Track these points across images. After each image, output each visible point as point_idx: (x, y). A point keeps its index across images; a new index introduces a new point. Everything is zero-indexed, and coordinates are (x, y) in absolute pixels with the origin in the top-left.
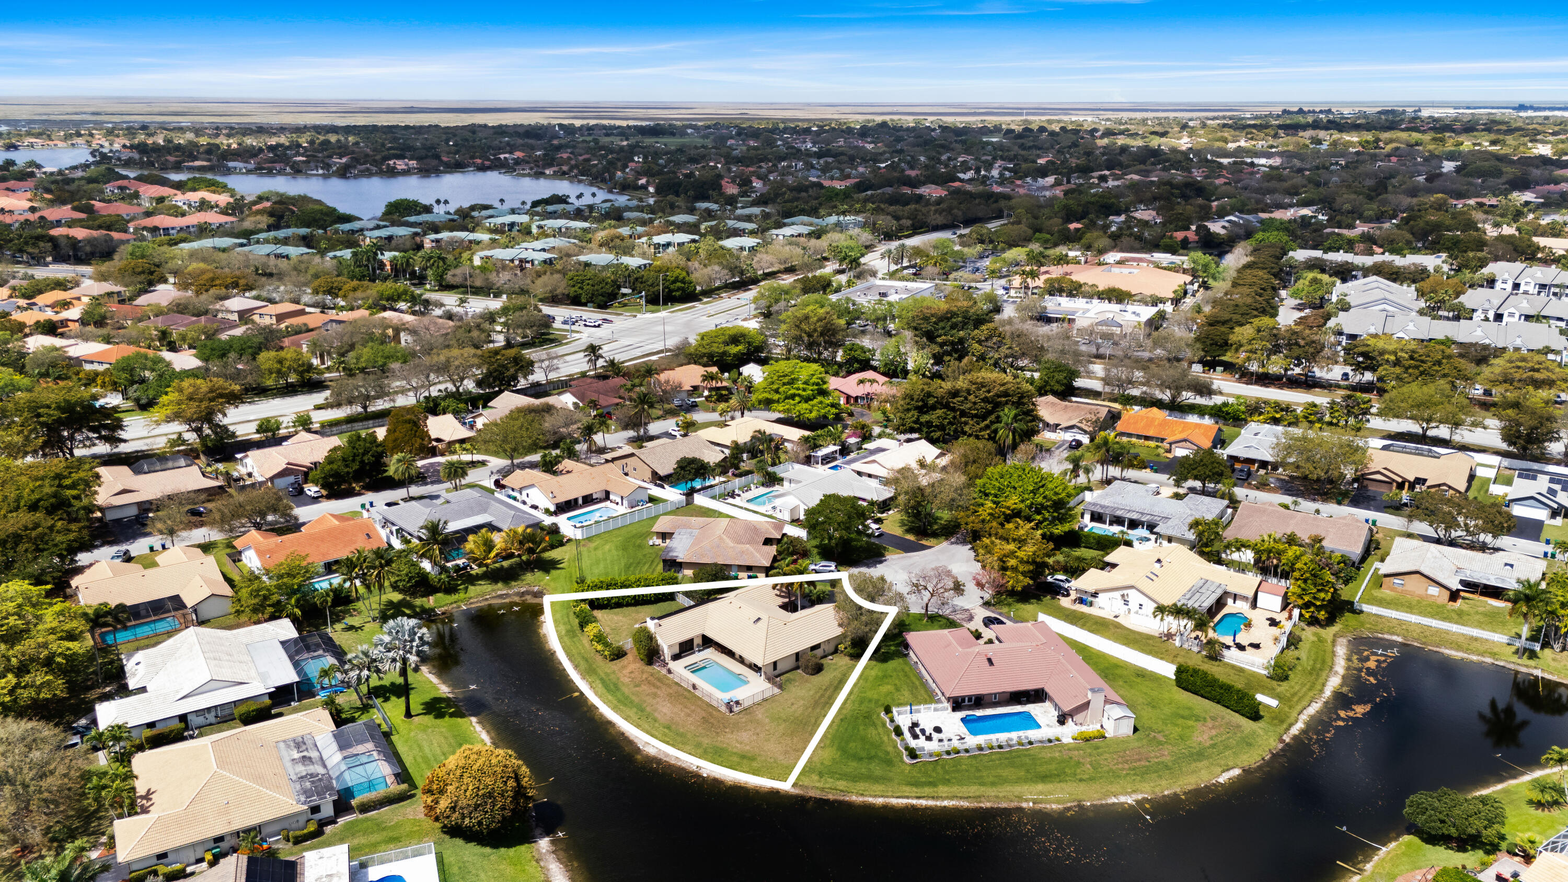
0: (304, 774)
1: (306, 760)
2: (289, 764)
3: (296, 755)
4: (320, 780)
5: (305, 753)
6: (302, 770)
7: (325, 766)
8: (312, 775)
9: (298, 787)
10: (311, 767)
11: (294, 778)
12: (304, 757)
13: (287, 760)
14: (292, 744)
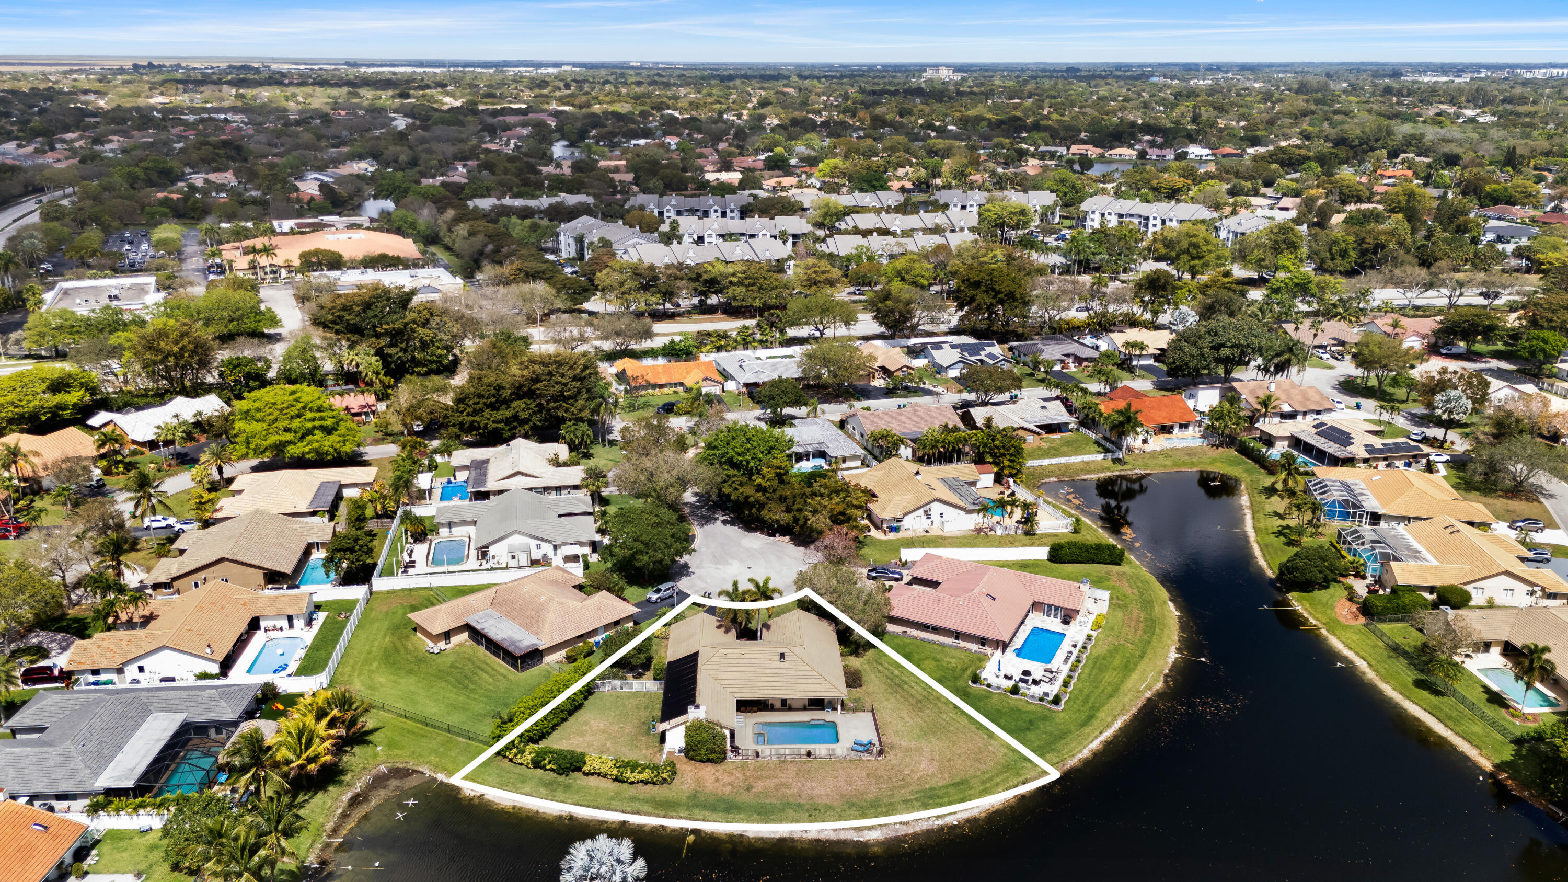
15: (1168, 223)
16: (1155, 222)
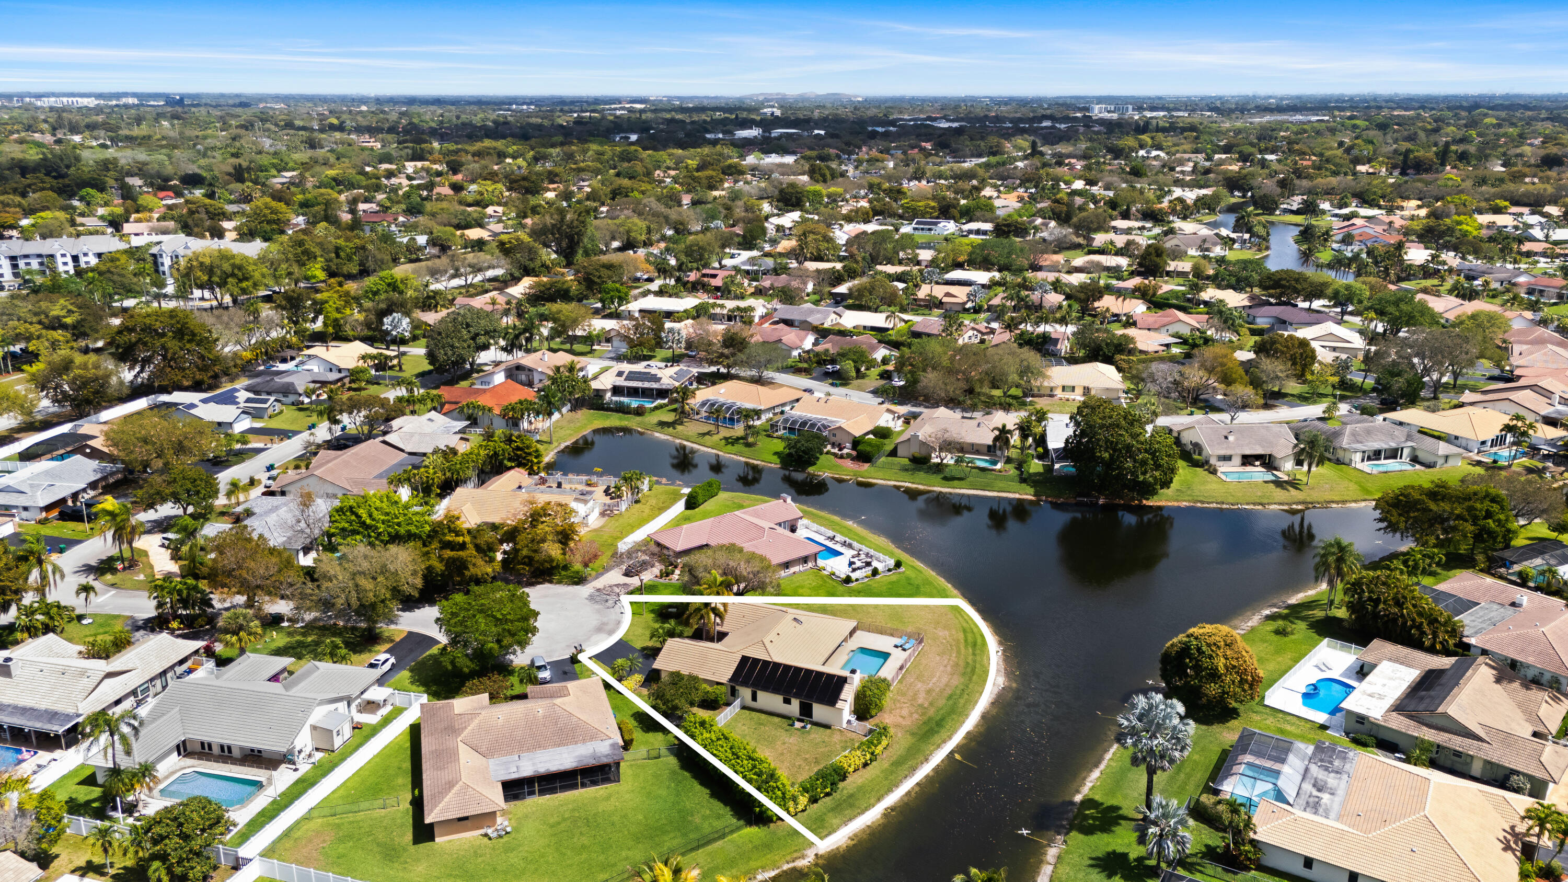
0: (1332, 775)
1: (1320, 787)
2: (1341, 792)
3: (1325, 797)
4: (1322, 760)
5: (1315, 793)
6: (1331, 780)
7: (1307, 770)
8: (1326, 769)
9: (1347, 766)
10: (1320, 777)
11: (1345, 777)
12: (1319, 790)
13: (1337, 799)
14: (1321, 810)
15: (83, 260)
16: (64, 260)
